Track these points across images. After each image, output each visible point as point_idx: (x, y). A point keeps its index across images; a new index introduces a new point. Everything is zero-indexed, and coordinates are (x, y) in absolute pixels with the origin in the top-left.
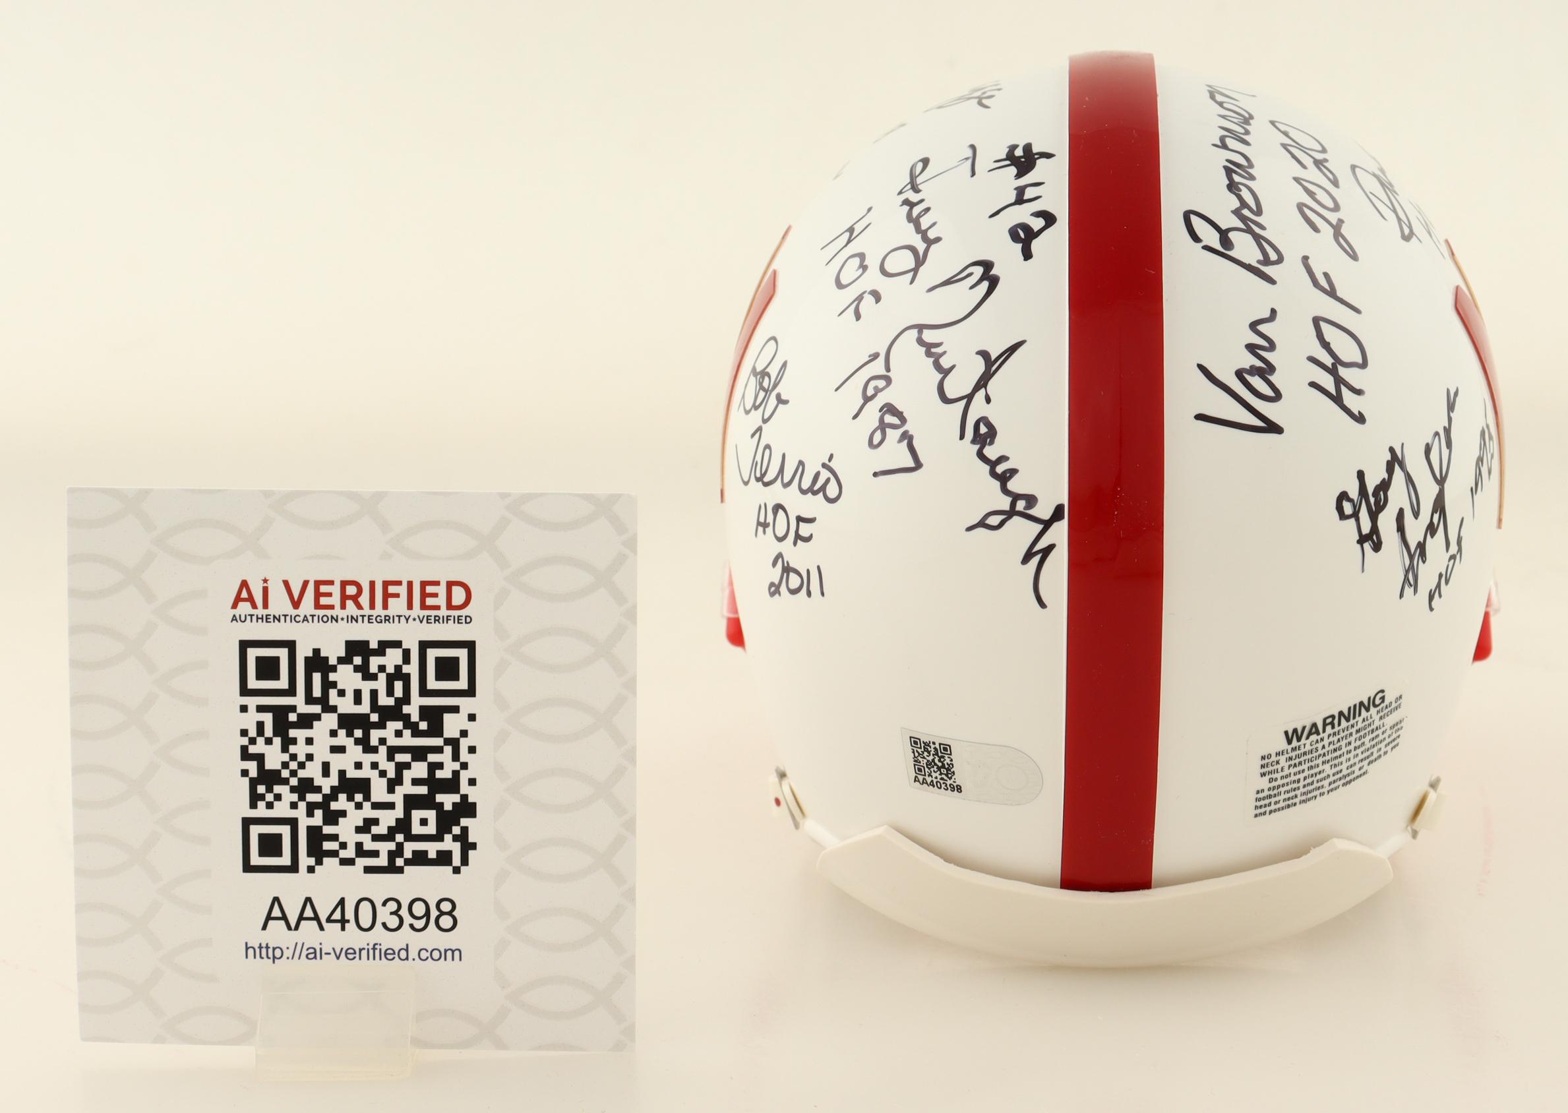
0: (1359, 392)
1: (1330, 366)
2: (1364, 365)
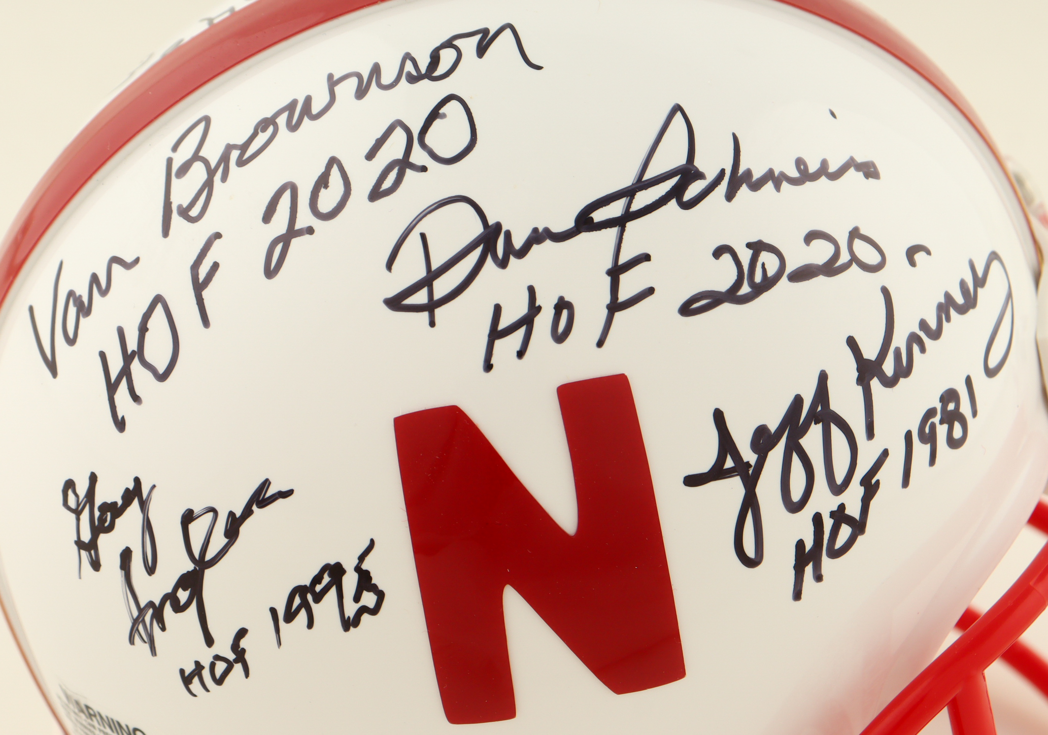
0: (136, 398)
1: (129, 352)
2: (163, 377)
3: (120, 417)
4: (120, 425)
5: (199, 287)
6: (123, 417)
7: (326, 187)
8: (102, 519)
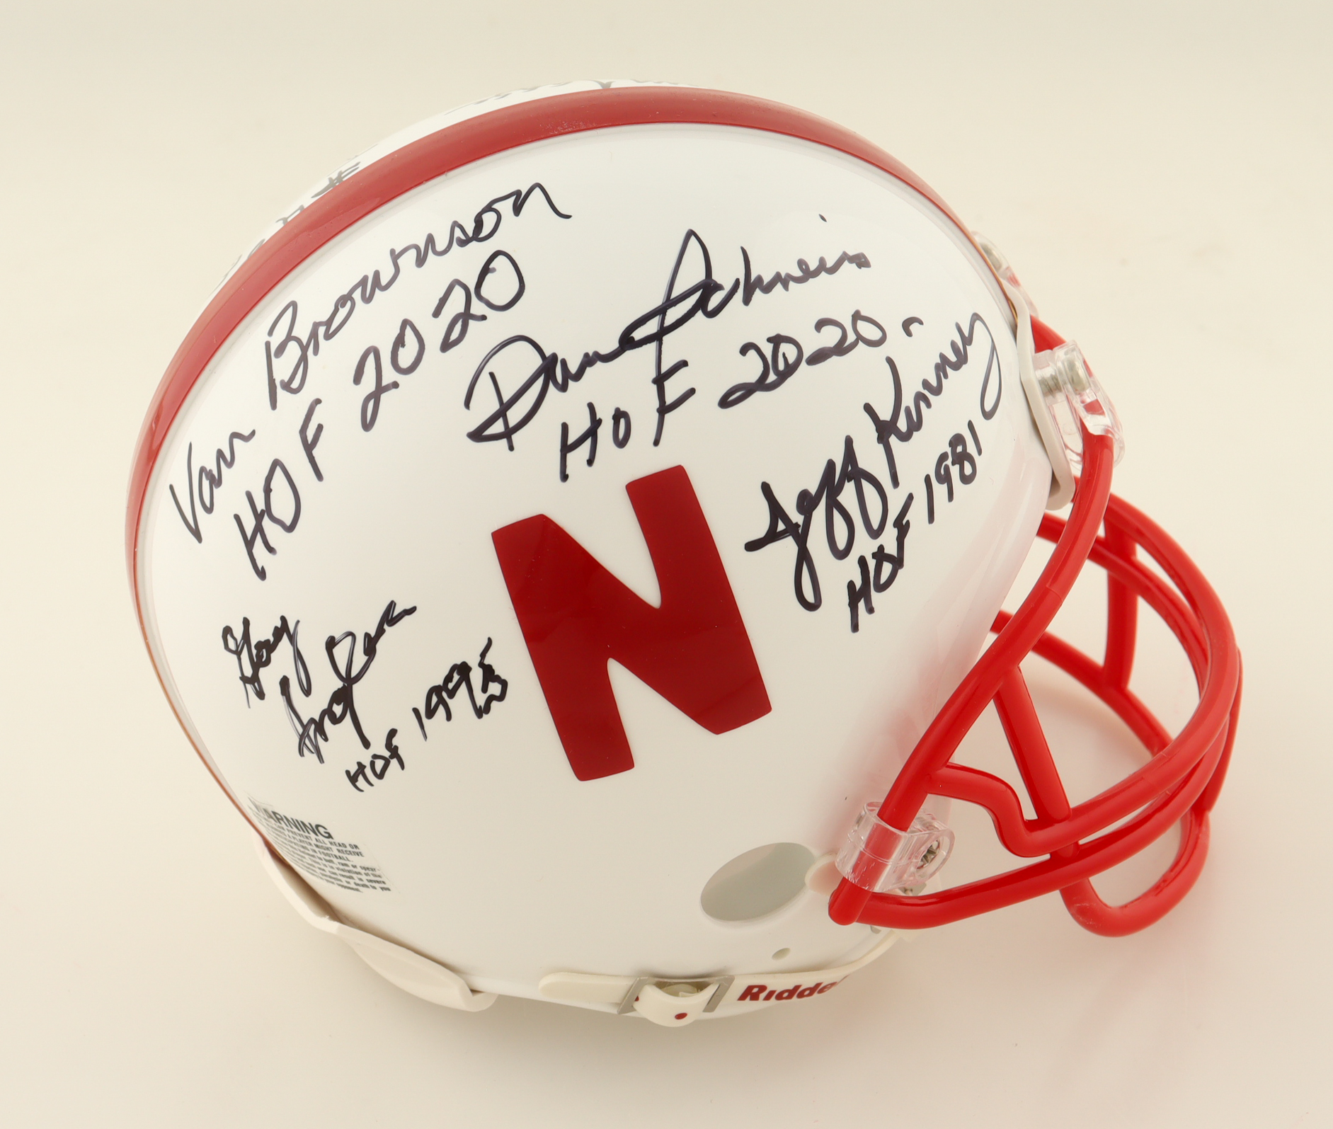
0: (271, 550)
1: (259, 511)
2: (290, 528)
3: (260, 568)
4: (261, 574)
5: (309, 447)
6: (263, 568)
7: (403, 346)
8: (259, 656)
